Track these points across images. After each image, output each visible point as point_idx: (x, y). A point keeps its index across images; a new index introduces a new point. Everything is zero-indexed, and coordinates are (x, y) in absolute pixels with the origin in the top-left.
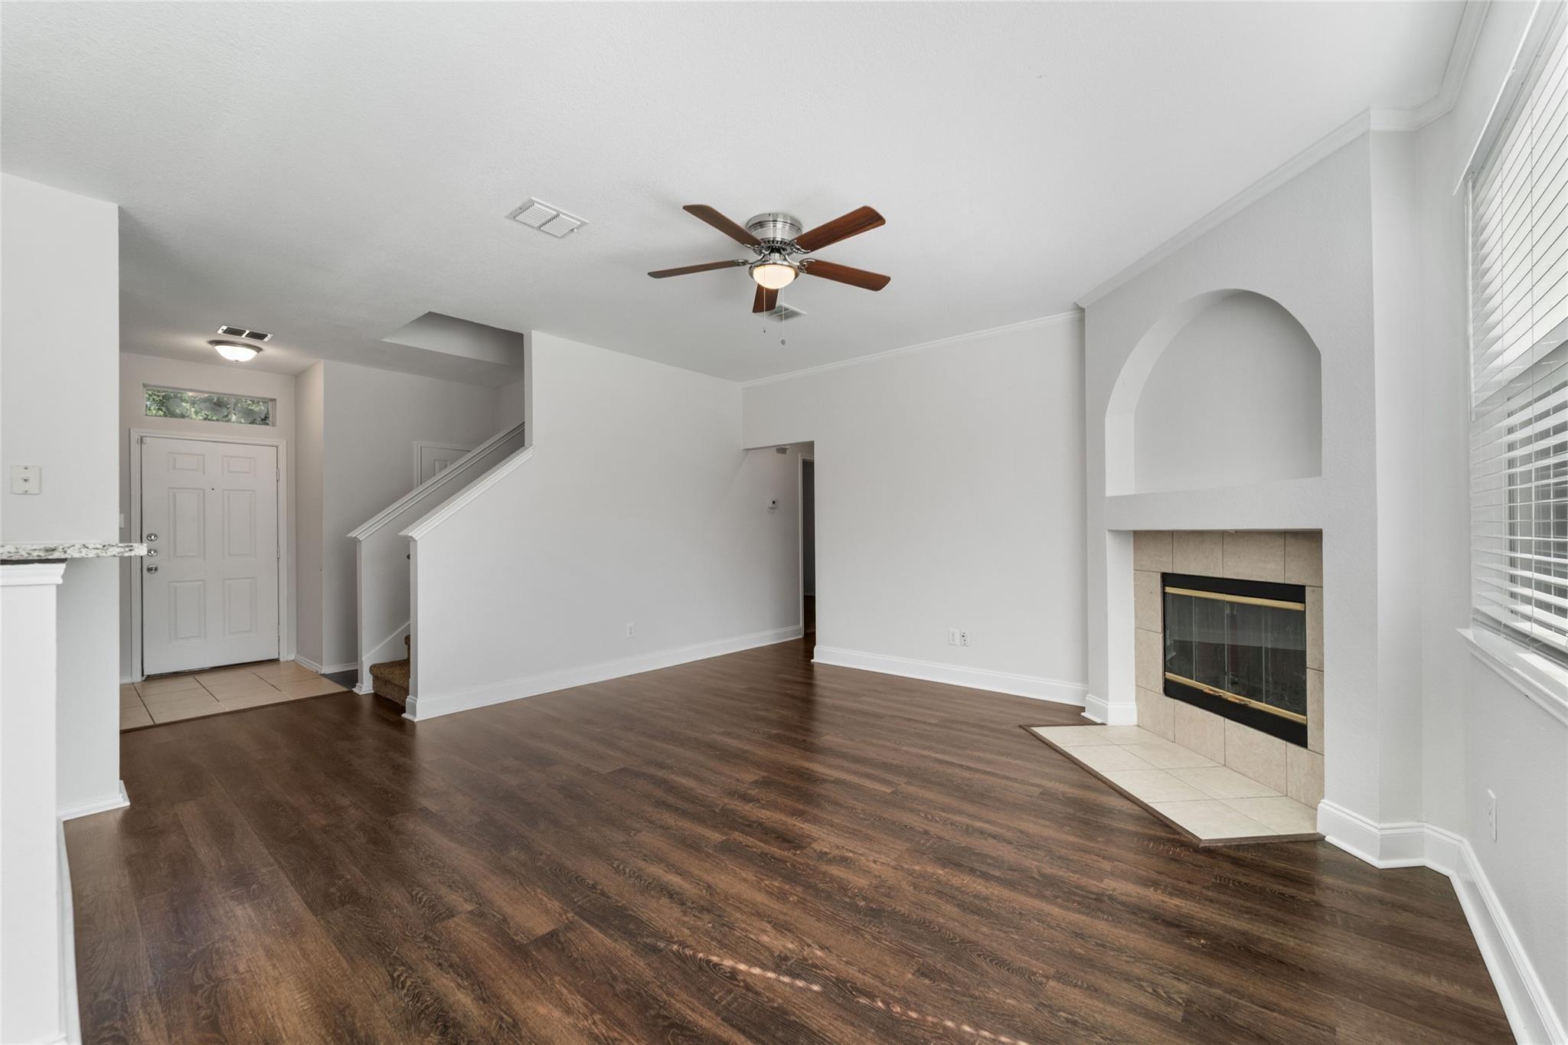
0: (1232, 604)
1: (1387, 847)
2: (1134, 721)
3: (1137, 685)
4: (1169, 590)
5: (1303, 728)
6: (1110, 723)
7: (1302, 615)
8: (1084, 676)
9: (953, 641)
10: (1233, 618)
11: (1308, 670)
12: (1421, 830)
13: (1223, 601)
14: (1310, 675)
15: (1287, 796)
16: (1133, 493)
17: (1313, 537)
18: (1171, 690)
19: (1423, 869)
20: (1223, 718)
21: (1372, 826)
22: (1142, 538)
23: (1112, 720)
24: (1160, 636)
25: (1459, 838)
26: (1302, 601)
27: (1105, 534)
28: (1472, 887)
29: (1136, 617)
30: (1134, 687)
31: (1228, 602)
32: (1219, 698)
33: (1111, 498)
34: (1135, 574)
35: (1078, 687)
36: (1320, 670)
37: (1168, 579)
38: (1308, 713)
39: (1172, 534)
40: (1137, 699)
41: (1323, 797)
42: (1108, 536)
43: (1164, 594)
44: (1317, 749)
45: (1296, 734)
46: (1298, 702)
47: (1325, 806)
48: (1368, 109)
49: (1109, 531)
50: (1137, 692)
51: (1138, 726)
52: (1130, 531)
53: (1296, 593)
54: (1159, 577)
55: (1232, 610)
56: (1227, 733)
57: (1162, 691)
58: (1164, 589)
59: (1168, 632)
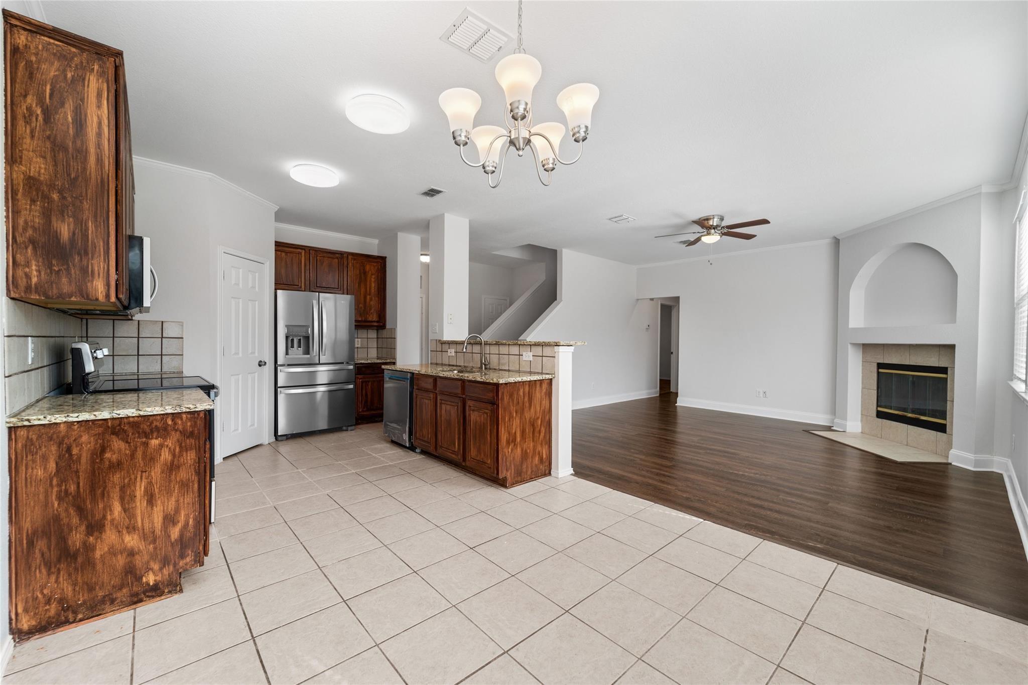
0: (913, 376)
1: (977, 463)
2: (860, 430)
3: (862, 414)
4: (881, 370)
5: (945, 425)
6: (847, 431)
7: (946, 379)
8: (833, 411)
9: (759, 395)
10: (913, 383)
11: (948, 402)
12: (992, 458)
13: (909, 375)
14: (949, 403)
15: (936, 454)
16: (862, 326)
17: (952, 347)
18: (880, 415)
19: (993, 472)
20: (906, 425)
21: (971, 456)
22: (866, 348)
23: (848, 430)
24: (876, 392)
25: (1007, 459)
26: (946, 373)
27: (848, 346)
28: (1010, 478)
29: (863, 383)
30: (860, 415)
31: (911, 375)
32: (905, 417)
33: (853, 329)
34: (862, 364)
35: (829, 417)
36: (953, 401)
37: (880, 366)
38: (947, 419)
39: (884, 345)
40: (862, 421)
41: (952, 448)
42: (849, 346)
43: (878, 373)
44: (950, 433)
45: (942, 428)
46: (943, 414)
47: (953, 452)
48: (981, 185)
49: (851, 344)
50: (862, 417)
51: (862, 433)
52: (860, 344)
53: (944, 370)
54: (876, 365)
55: (913, 378)
56: (909, 431)
57: (875, 416)
58: (878, 370)
59: (879, 390)
